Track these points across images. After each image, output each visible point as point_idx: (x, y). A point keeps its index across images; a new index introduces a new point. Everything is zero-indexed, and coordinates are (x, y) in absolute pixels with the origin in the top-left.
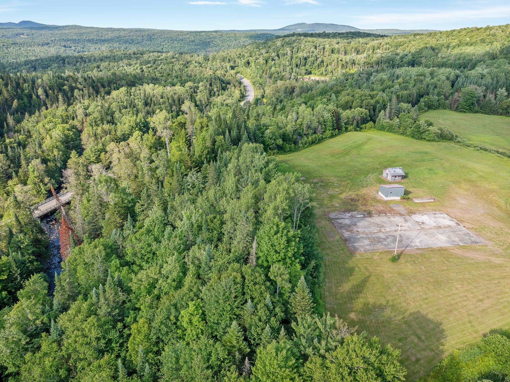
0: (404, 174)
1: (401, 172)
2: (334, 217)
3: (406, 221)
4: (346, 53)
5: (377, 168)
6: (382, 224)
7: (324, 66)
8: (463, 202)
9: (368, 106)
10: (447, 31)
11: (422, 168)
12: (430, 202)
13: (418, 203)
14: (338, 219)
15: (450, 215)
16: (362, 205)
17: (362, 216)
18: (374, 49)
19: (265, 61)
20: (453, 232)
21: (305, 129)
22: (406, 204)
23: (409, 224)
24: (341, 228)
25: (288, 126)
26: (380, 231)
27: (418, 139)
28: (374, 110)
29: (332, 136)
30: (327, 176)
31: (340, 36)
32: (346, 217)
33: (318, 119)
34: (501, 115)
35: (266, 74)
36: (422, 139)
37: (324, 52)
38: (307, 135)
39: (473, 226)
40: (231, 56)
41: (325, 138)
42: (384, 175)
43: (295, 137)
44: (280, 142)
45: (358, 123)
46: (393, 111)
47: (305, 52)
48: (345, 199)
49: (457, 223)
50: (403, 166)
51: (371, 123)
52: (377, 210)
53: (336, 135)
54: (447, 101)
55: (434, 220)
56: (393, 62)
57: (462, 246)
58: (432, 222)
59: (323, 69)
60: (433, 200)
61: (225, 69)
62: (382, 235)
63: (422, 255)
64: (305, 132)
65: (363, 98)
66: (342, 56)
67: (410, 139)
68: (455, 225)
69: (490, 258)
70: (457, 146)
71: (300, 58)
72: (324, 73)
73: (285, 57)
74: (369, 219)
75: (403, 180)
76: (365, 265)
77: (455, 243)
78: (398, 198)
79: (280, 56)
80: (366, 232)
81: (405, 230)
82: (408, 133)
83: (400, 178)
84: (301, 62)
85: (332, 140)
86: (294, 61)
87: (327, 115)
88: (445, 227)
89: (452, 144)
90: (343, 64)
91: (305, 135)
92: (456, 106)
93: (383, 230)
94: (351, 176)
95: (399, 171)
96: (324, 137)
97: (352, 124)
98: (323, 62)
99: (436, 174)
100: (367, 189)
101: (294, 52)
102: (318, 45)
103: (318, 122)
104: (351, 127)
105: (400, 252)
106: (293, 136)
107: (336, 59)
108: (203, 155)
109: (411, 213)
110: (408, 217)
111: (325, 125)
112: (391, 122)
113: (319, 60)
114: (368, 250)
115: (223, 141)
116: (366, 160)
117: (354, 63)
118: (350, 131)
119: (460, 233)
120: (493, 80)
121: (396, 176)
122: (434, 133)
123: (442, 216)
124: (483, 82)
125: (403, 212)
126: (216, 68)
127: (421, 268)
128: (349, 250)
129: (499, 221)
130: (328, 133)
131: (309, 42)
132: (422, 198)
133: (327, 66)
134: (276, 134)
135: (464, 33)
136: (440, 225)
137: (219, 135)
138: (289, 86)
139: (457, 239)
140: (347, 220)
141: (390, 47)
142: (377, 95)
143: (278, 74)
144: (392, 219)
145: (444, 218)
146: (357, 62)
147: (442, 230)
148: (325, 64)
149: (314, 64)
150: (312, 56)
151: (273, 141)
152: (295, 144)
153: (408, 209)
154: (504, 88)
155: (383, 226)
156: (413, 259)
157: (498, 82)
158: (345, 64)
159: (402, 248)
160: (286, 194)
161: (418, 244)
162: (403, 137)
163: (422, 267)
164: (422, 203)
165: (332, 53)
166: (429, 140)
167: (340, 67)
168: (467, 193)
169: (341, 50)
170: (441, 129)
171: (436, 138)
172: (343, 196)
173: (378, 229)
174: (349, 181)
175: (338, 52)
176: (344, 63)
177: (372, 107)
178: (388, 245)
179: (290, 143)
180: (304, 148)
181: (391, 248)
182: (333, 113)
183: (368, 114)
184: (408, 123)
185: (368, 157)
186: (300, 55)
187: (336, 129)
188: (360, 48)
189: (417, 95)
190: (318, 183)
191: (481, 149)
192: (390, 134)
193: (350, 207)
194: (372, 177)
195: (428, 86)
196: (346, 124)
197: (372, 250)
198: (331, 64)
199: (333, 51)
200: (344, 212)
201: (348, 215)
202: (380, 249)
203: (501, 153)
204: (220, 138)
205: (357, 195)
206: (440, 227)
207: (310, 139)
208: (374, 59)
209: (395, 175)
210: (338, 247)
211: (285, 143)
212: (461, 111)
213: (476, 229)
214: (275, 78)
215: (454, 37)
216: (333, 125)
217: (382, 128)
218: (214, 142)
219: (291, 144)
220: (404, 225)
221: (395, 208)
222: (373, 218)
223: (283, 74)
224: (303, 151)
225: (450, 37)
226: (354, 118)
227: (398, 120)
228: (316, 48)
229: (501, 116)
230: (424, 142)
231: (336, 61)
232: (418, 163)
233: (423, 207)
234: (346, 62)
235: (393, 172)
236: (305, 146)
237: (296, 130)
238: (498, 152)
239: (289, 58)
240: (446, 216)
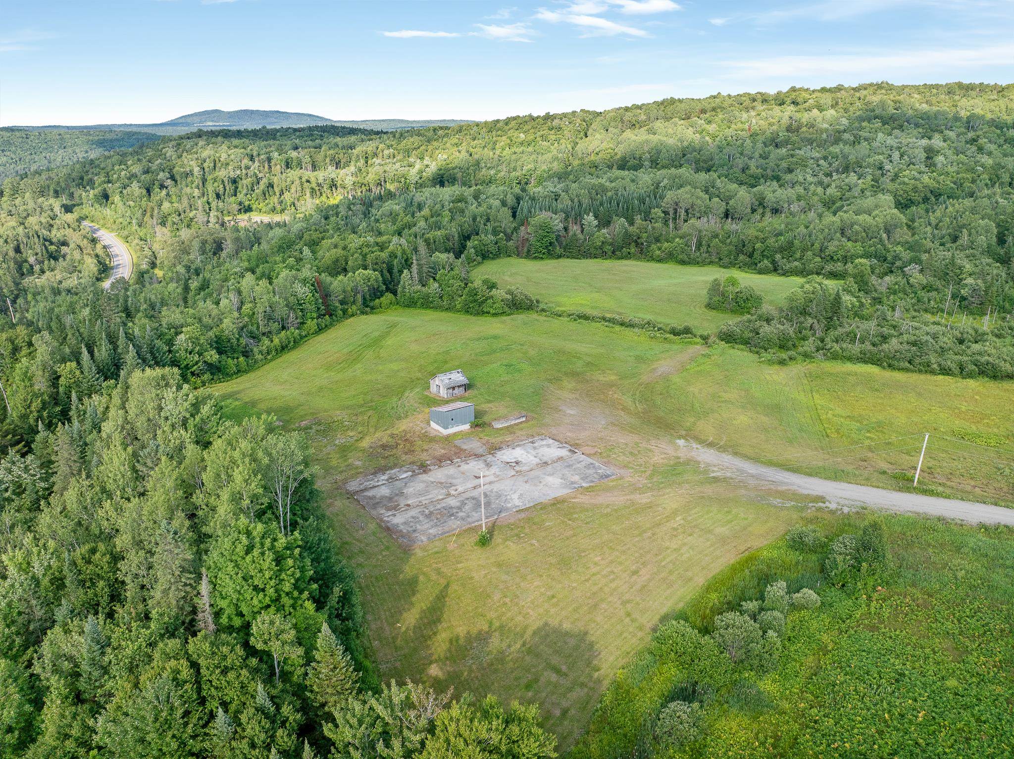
0: (466, 381)
1: (462, 378)
2: (357, 489)
3: (488, 465)
4: (314, 167)
5: (418, 379)
6: (450, 481)
7: (275, 194)
8: (572, 412)
9: (376, 264)
10: (486, 123)
11: (494, 365)
12: (521, 423)
13: (501, 429)
14: (366, 489)
15: (557, 438)
16: (406, 454)
17: (410, 473)
18: (366, 158)
19: (144, 192)
20: (569, 466)
21: (261, 323)
22: (482, 435)
23: (494, 470)
24: (375, 506)
25: (225, 321)
26: (449, 495)
27: (478, 314)
28: (390, 270)
29: (320, 330)
30: (326, 411)
31: (298, 133)
32: (380, 483)
33: (286, 299)
34: (596, 258)
35: (152, 216)
36: (484, 313)
37: (270, 167)
38: (268, 334)
39: (596, 449)
40: (58, 183)
41: (306, 336)
42: (433, 389)
43: (243, 341)
44: (212, 356)
45: (364, 299)
46: (425, 269)
47: (230, 167)
48: (371, 447)
49: (570, 450)
50: (462, 367)
51: (389, 296)
52: (434, 458)
53: (326, 326)
54: (511, 243)
55: (534, 453)
56: (406, 179)
57: (587, 488)
58: (532, 458)
59: (275, 200)
60: (524, 419)
61: (49, 212)
62: (453, 502)
63: (528, 520)
64: (262, 329)
65: (366, 250)
66: (308, 174)
67: (463, 317)
68: (568, 454)
69: (632, 497)
70: (542, 318)
71: (223, 181)
72: (279, 208)
73: (189, 179)
74: (424, 477)
75: (468, 392)
76: (434, 566)
77: (576, 486)
78: (466, 427)
79: (178, 177)
80: (424, 503)
81: (490, 483)
82: (458, 306)
83: (462, 389)
84: (225, 190)
85: (321, 337)
86: (210, 188)
87: (303, 291)
88: (554, 462)
89: (533, 316)
90: (312, 189)
91: (264, 334)
92: (525, 250)
93: (453, 492)
94: (372, 401)
95: (458, 377)
96: (304, 334)
97: (354, 302)
98: (271, 185)
99: (519, 371)
100: (408, 420)
101: (207, 170)
102: (255, 153)
103: (287, 305)
104: (354, 307)
105: (490, 524)
106: (238, 340)
107: (297, 179)
108: (31, 412)
109: (494, 449)
110: (490, 458)
111: (302, 310)
112: (423, 289)
113: (263, 183)
114: (435, 536)
115: (78, 373)
116: (394, 366)
117: (333, 185)
118: (353, 315)
119: (578, 465)
120: (572, 201)
121: (454, 388)
122: (502, 301)
123: (544, 442)
124: (560, 206)
125: (480, 451)
126: (25, 210)
127: (532, 545)
128: (400, 547)
129: (631, 432)
130: (311, 324)
131: (236, 147)
132: (505, 418)
133: (282, 193)
134: (202, 341)
135: (513, 123)
136: (545, 459)
137: (64, 360)
138: (210, 239)
139: (576, 478)
140: (383, 487)
141: (396, 152)
142: (390, 242)
143: (180, 215)
144: (464, 467)
145: (549, 446)
146: (340, 182)
147: (550, 467)
148: (277, 190)
149: (253, 191)
150: (247, 174)
151: (196, 358)
152: (247, 357)
153: (488, 442)
154: (591, 214)
155: (452, 485)
156: (516, 531)
157: (580, 204)
158: (317, 188)
159: (492, 516)
160: (250, 464)
161: (517, 502)
162: (450, 314)
163: (534, 542)
164: (507, 427)
165: (288, 168)
166: (495, 315)
167: (308, 194)
168: (574, 396)
169: (304, 161)
170: (510, 292)
171: (506, 309)
172: (365, 443)
173: (444, 491)
174: (370, 413)
175: (300, 165)
176: (314, 185)
177: (385, 265)
178: (468, 517)
179: (236, 355)
180: (266, 361)
181: (474, 522)
182: (312, 285)
183: (381, 279)
184: (454, 288)
185: (396, 360)
186: (222, 173)
187: (324, 315)
188: (341, 156)
189: (459, 237)
190: (311, 428)
191: (580, 317)
192: (429, 311)
193: (383, 462)
194: (412, 396)
195: (474, 219)
196: (342, 302)
197: (441, 534)
198: (288, 189)
199: (288, 165)
200: (375, 474)
201: (383, 478)
202: (455, 529)
203: (609, 321)
204: (68, 368)
205: (392, 436)
206: (545, 463)
207: (276, 341)
208: (370, 175)
209: (452, 385)
210: (377, 546)
211: (224, 357)
212: (536, 258)
213: (601, 454)
214: (174, 223)
215: (499, 133)
216: (319, 309)
217: (410, 304)
218: (55, 379)
219: (238, 358)
220: (487, 473)
221: (464, 447)
222: (430, 473)
223: (191, 215)
224: (267, 367)
225: (494, 133)
226: (355, 291)
227: (436, 285)
228: (252, 158)
229: (595, 260)
230: (489, 319)
231: (297, 182)
232: (485, 358)
233: (511, 433)
234: (319, 185)
235: (447, 381)
236: (269, 357)
237: (242, 329)
238: (604, 319)
239: (198, 181)
240: (551, 441)
